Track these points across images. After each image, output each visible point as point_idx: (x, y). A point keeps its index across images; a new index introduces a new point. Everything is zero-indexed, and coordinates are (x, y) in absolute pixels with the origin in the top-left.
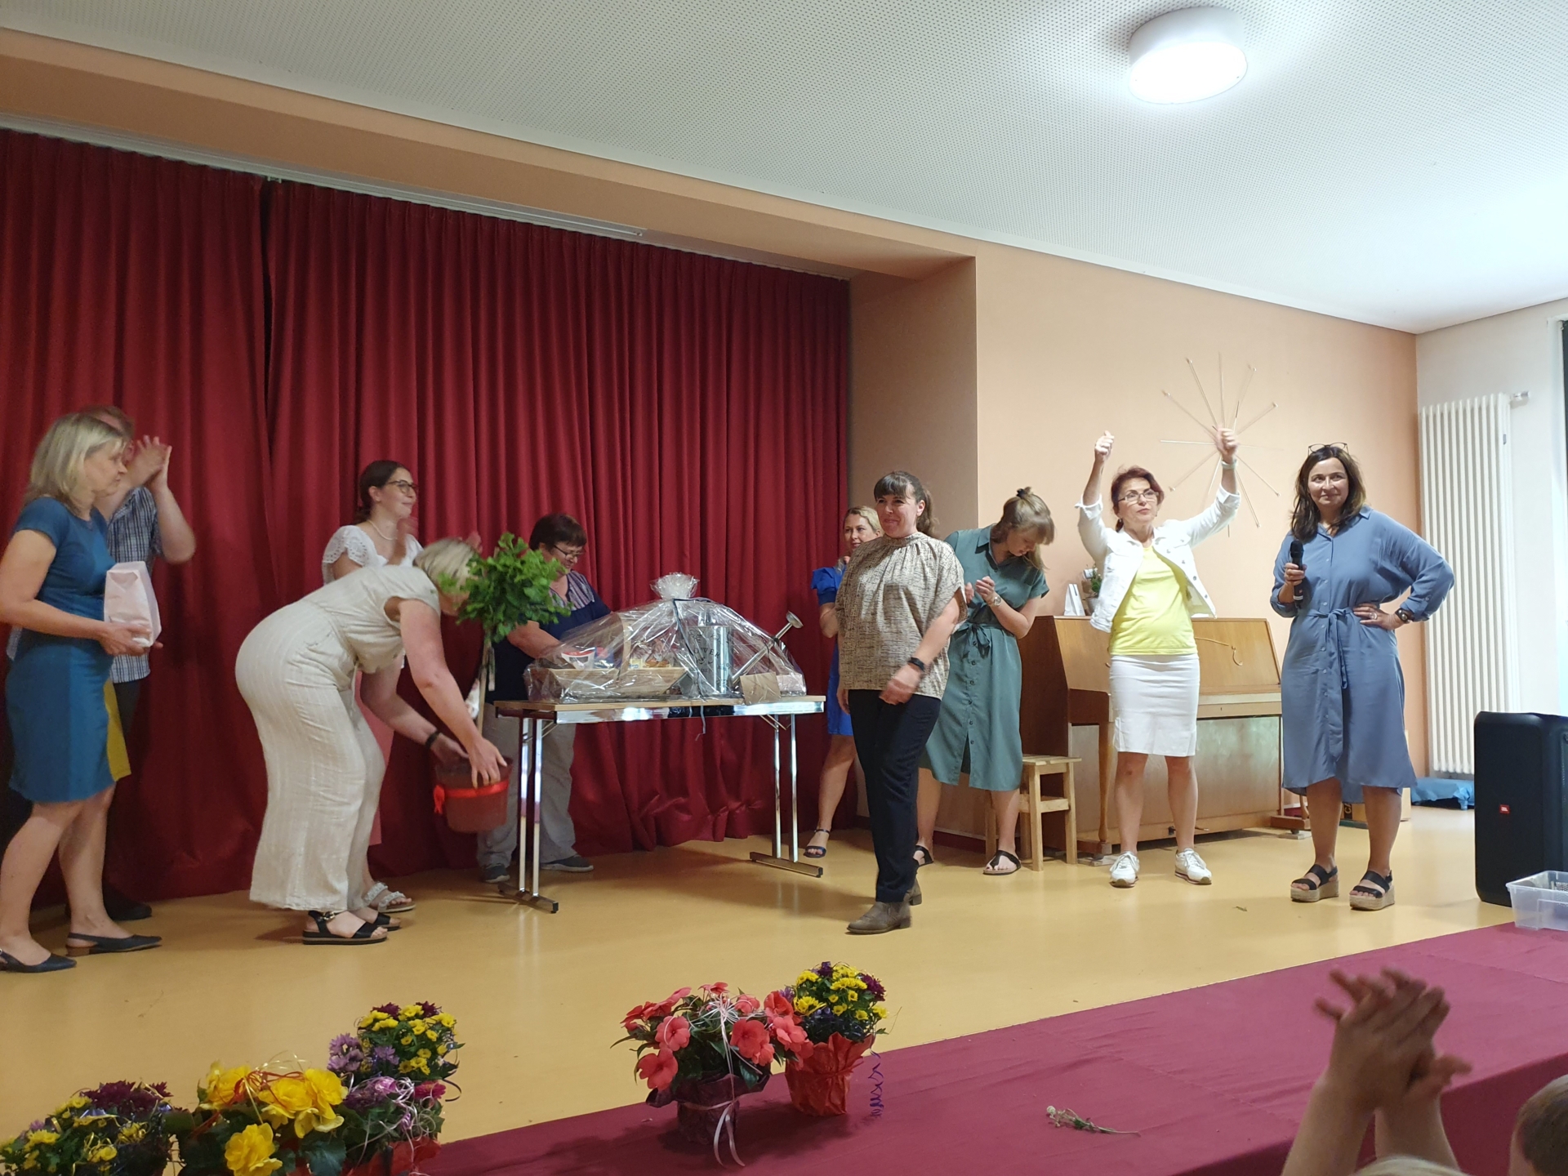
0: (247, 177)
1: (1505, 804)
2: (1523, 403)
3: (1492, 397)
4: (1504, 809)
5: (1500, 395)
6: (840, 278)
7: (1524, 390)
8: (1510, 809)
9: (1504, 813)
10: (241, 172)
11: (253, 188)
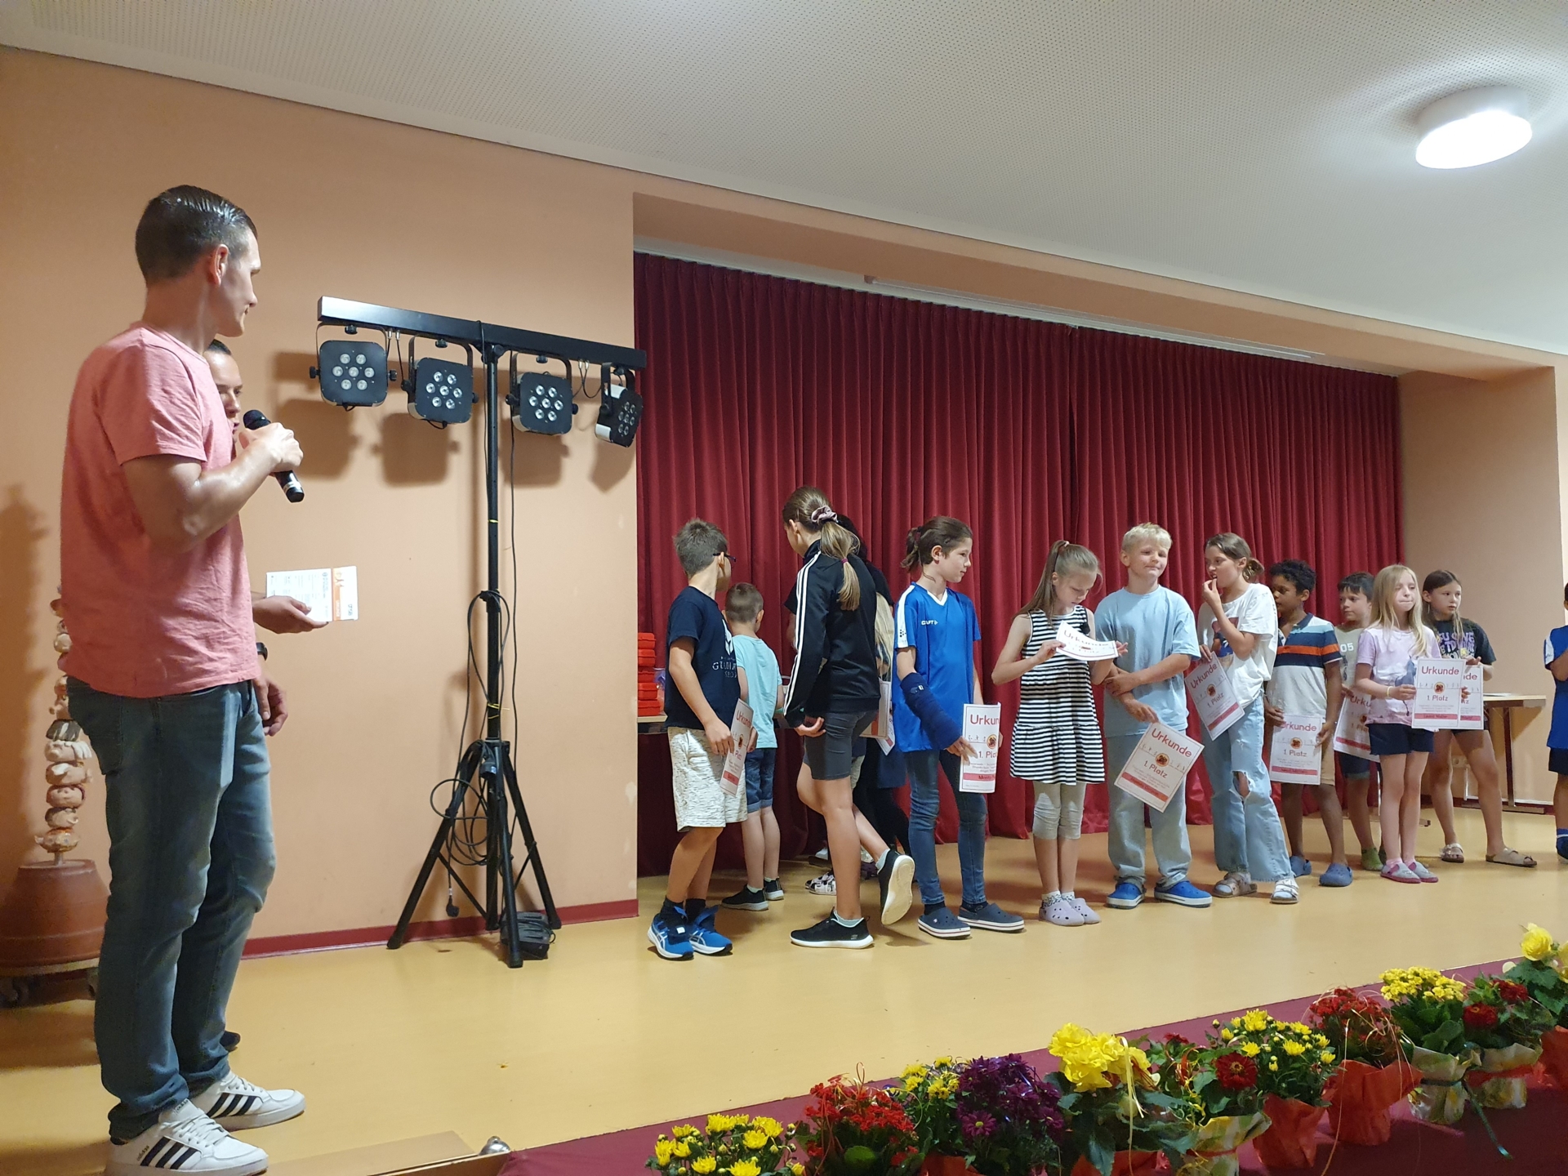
0: (1062, 326)
6: (1392, 377)
10: (1058, 324)
11: (1067, 334)
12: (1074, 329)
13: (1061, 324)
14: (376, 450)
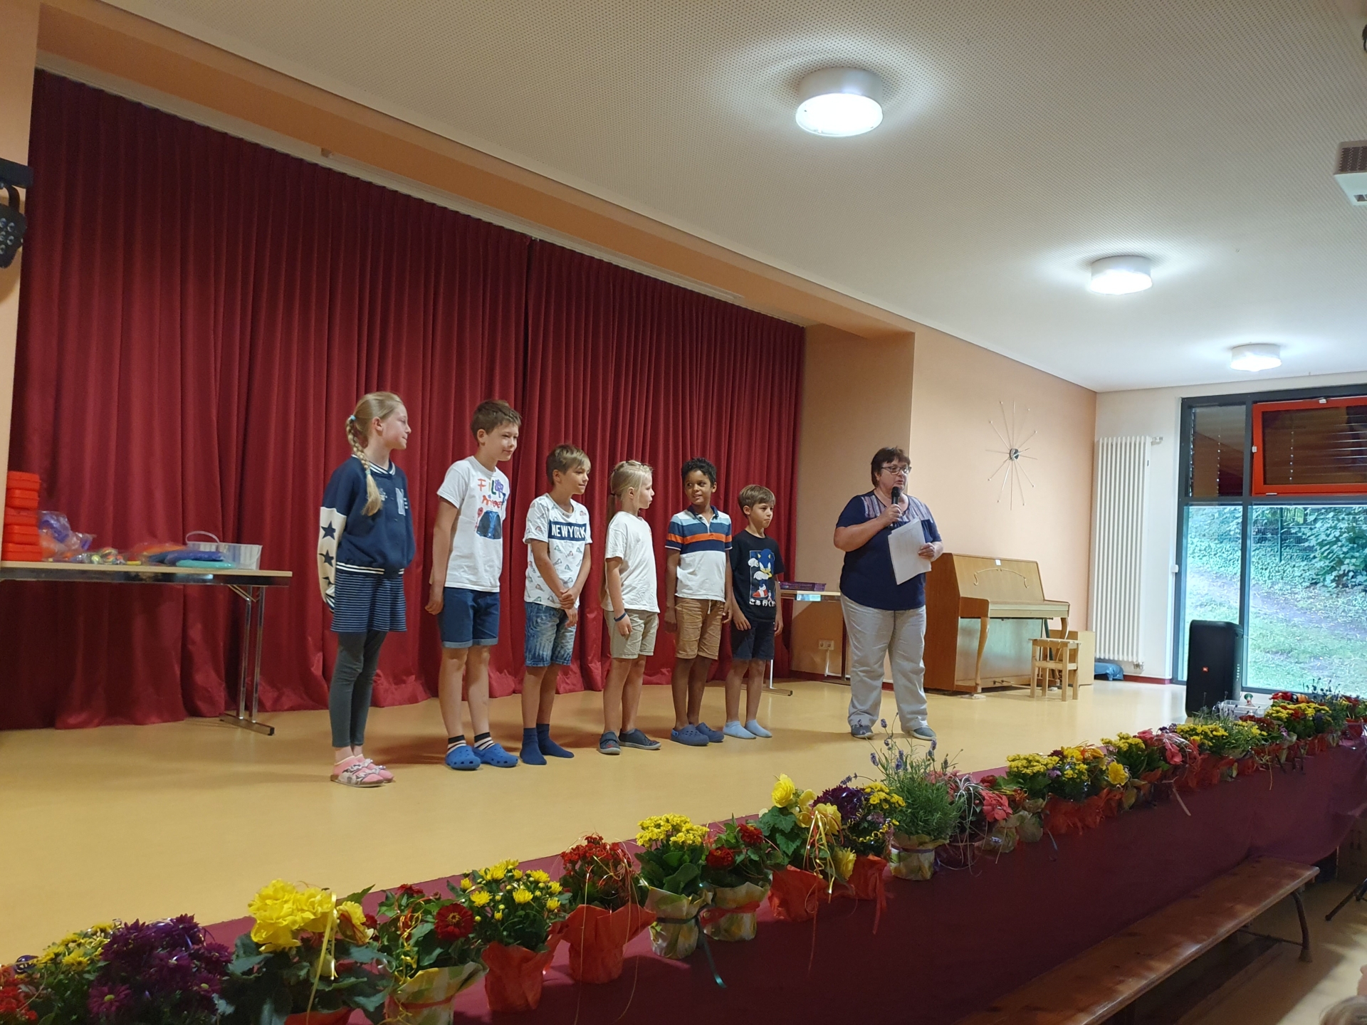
0: (523, 236)
1: (1205, 667)
2: (1159, 443)
3: (1143, 437)
4: (1205, 669)
5: (1147, 437)
6: (801, 326)
7: (1161, 436)
8: (1208, 670)
9: (1205, 671)
11: (526, 243)
12: (533, 242)
13: (520, 233)
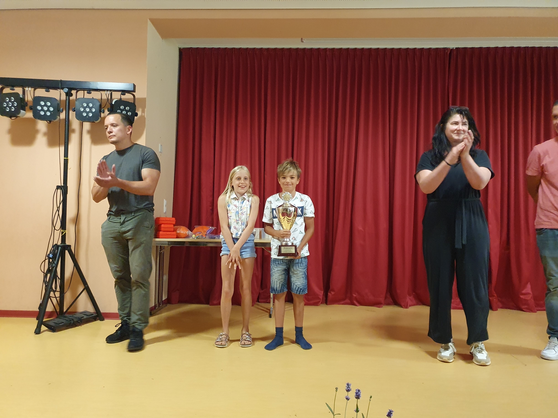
10: (442, 48)
11: (447, 53)
12: (452, 50)
13: (444, 48)
14: (45, 134)
